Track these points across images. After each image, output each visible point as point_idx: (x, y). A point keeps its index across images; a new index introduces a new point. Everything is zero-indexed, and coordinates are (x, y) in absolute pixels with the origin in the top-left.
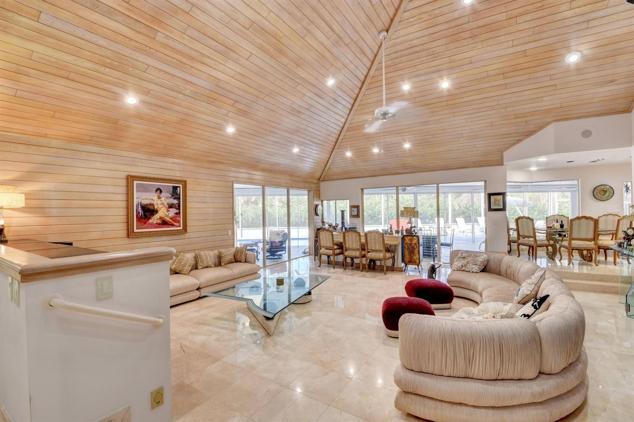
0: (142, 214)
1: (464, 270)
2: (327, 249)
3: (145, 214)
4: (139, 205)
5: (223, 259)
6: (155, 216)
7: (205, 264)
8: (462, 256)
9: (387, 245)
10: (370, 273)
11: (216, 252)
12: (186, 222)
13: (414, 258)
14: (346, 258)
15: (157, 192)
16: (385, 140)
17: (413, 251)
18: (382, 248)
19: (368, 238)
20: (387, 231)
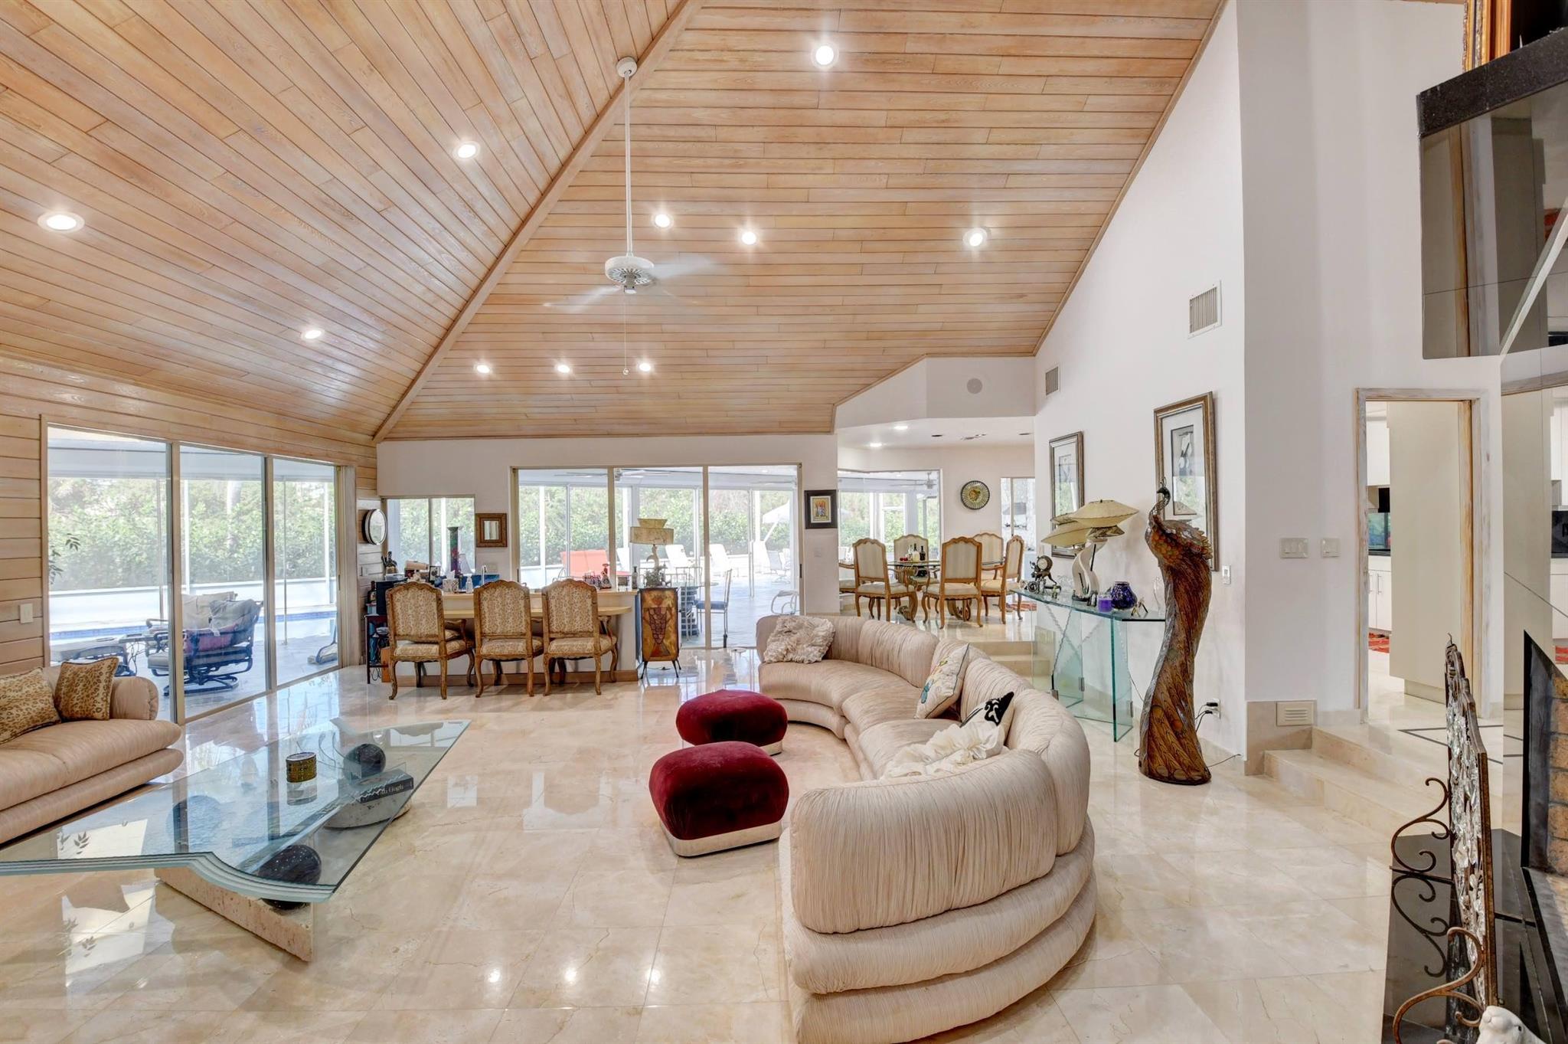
1: (791, 661)
2: (416, 643)
8: (786, 629)
9: (601, 616)
13: (666, 642)
14: (478, 663)
16: (591, 344)
17: (663, 625)
18: (590, 627)
19: (553, 602)
20: (596, 580)
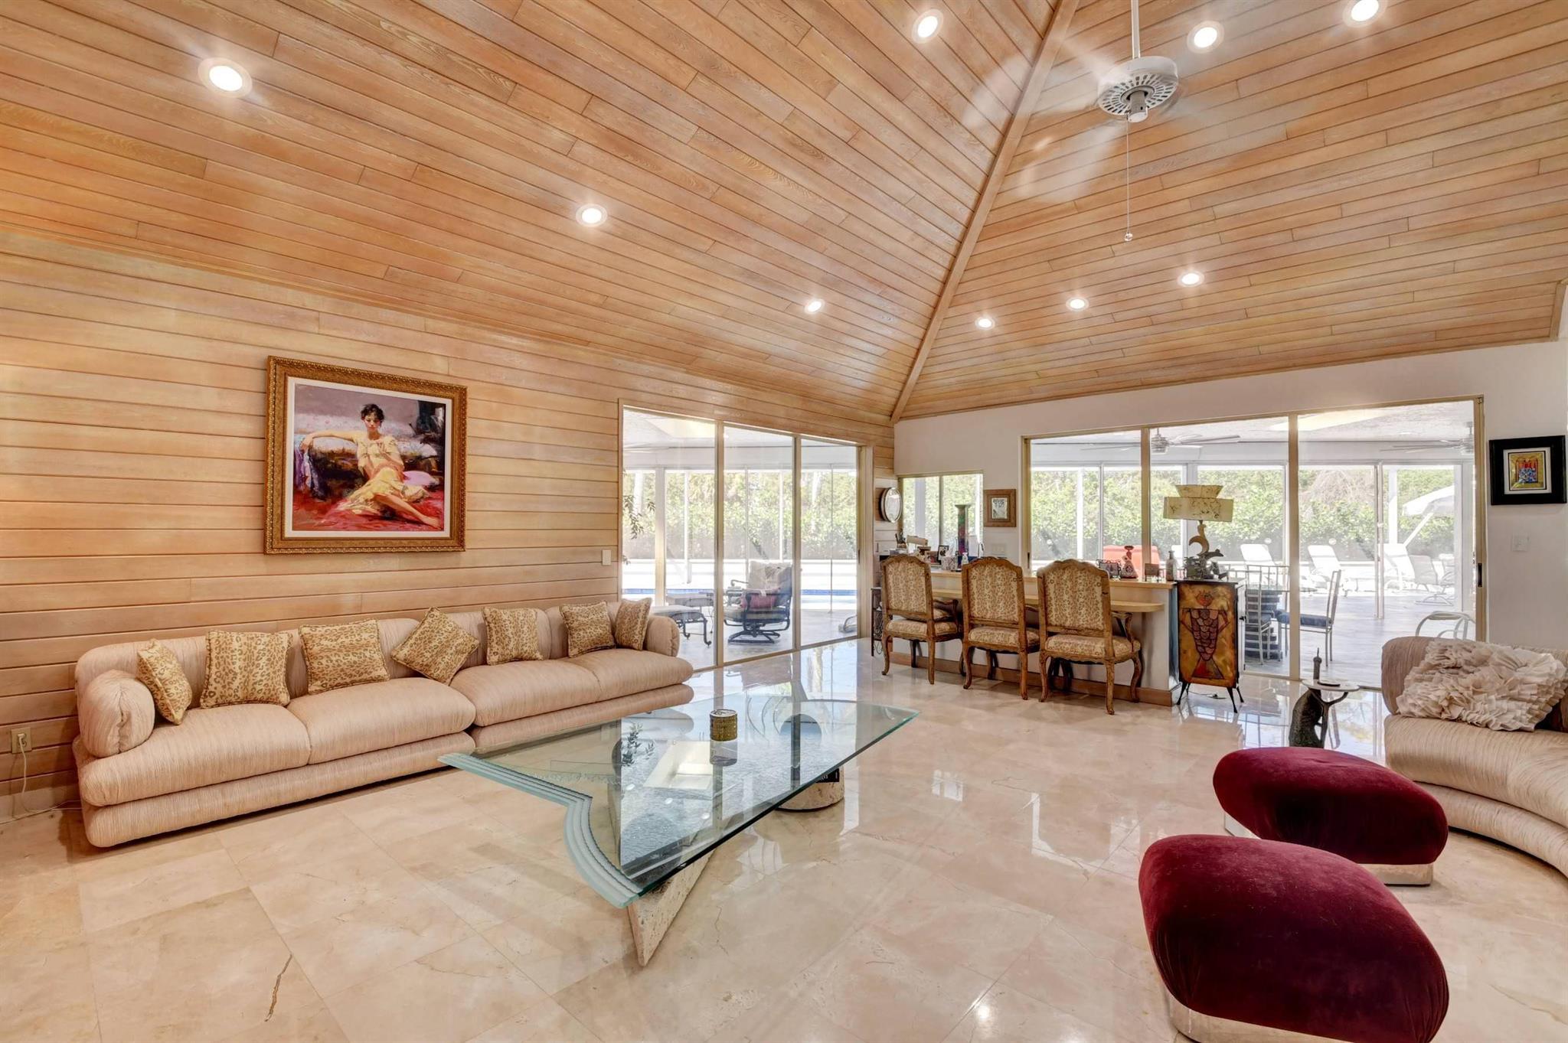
0: (312, 483)
1: (1459, 720)
2: (908, 619)
3: (325, 484)
4: (306, 453)
5: (575, 635)
6: (357, 493)
7: (512, 649)
8: (1447, 663)
9: (1116, 612)
10: (1052, 704)
11: (555, 612)
12: (463, 516)
13: (1217, 659)
14: (970, 651)
15: (367, 417)
16: (1110, 263)
17: (1213, 636)
18: (1099, 623)
19: (1051, 588)
20: (1115, 567)
